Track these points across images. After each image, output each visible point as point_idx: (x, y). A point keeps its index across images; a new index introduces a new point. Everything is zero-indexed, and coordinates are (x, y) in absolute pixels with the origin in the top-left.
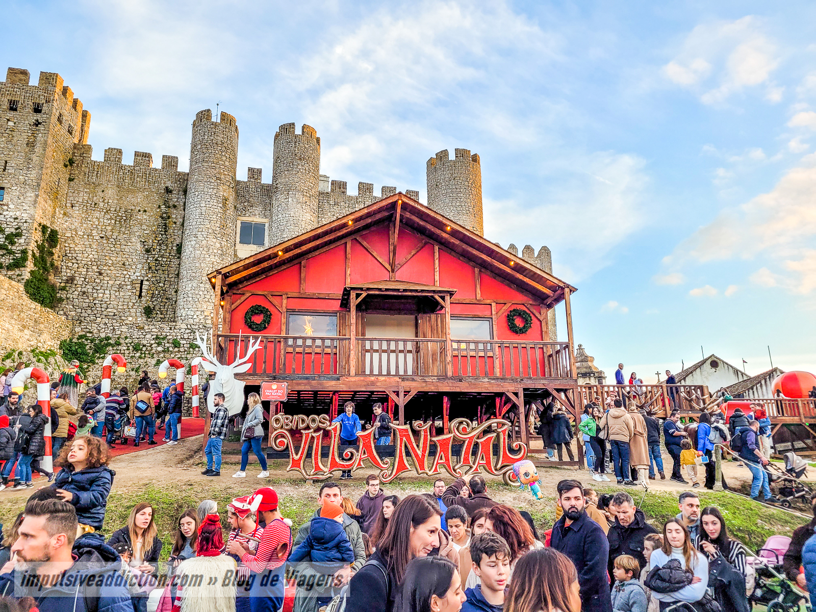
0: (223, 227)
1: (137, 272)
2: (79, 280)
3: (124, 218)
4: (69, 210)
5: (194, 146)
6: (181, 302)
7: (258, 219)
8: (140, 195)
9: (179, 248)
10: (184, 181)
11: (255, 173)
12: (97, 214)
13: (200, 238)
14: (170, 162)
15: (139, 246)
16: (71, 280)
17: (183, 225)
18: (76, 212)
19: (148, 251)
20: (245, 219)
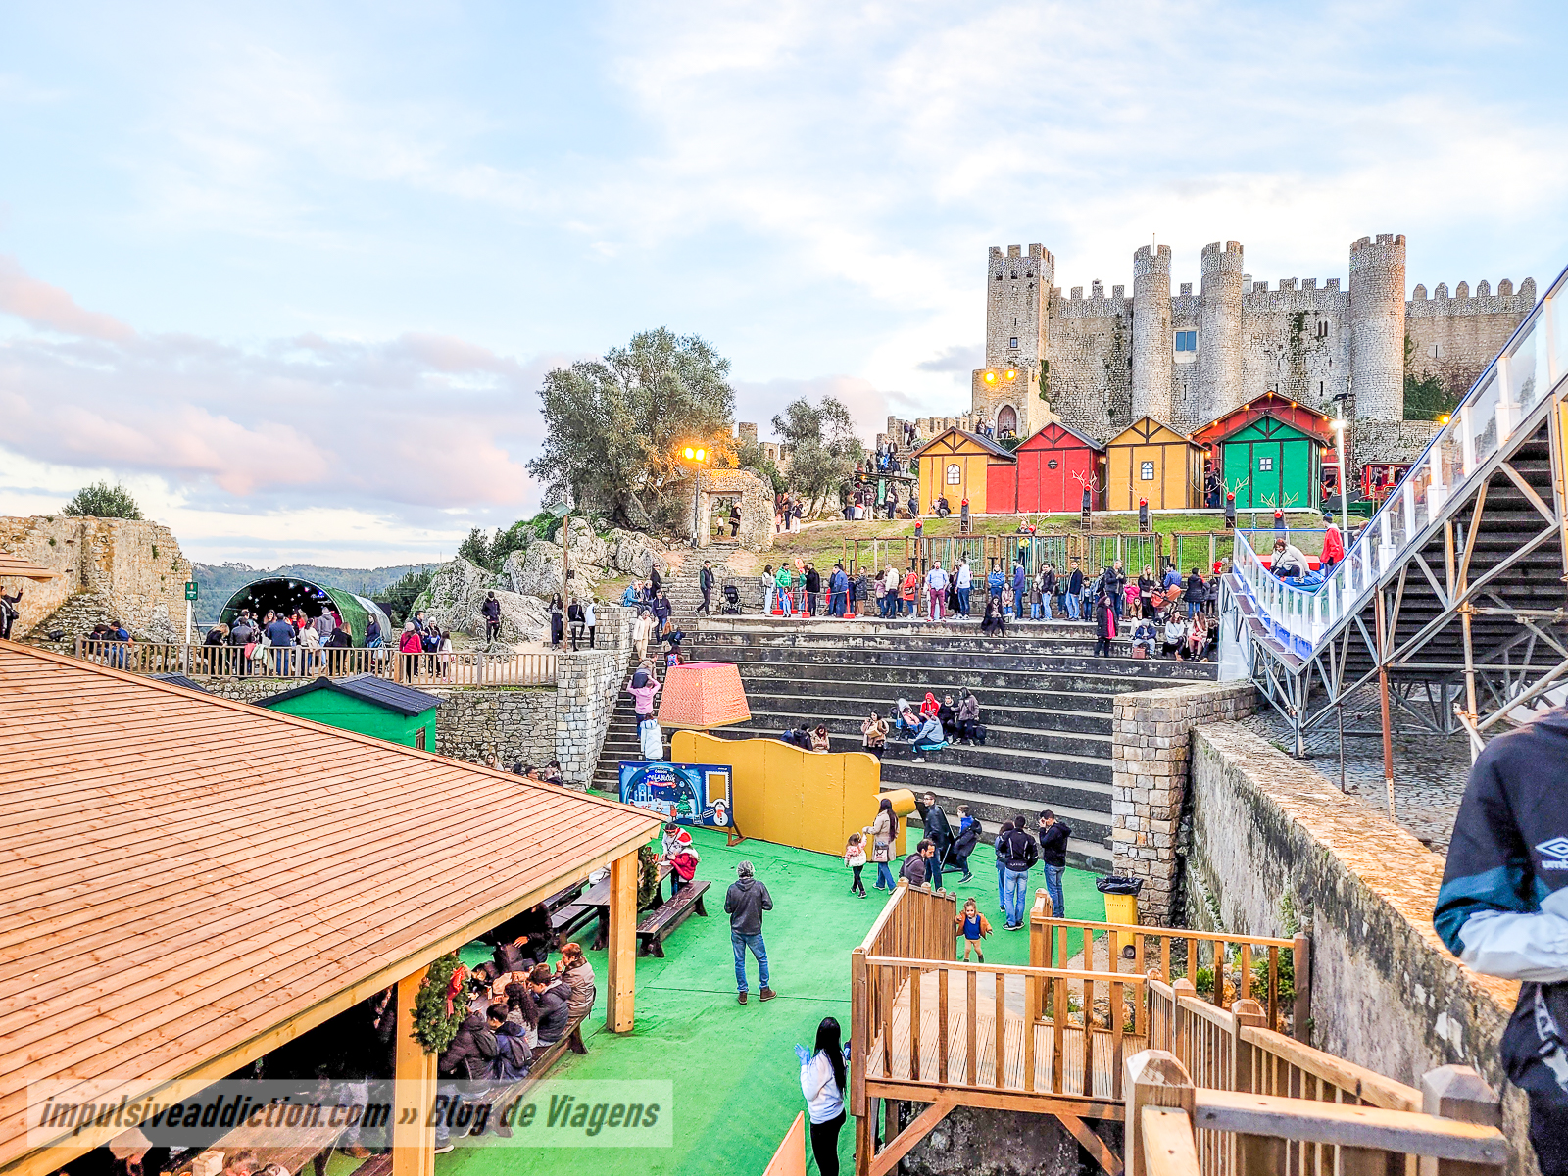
0: (1163, 343)
1: (1102, 381)
2: (1063, 394)
3: (1089, 342)
4: (1052, 342)
5: (1137, 280)
6: (1135, 405)
7: (1190, 329)
8: (1098, 322)
9: (1130, 360)
10: (1130, 305)
11: (1186, 288)
12: (1070, 342)
13: (1148, 355)
14: (1118, 290)
15: (1101, 363)
16: (1059, 393)
17: (1132, 342)
18: (1056, 343)
19: (1107, 366)
20: (1180, 330)
